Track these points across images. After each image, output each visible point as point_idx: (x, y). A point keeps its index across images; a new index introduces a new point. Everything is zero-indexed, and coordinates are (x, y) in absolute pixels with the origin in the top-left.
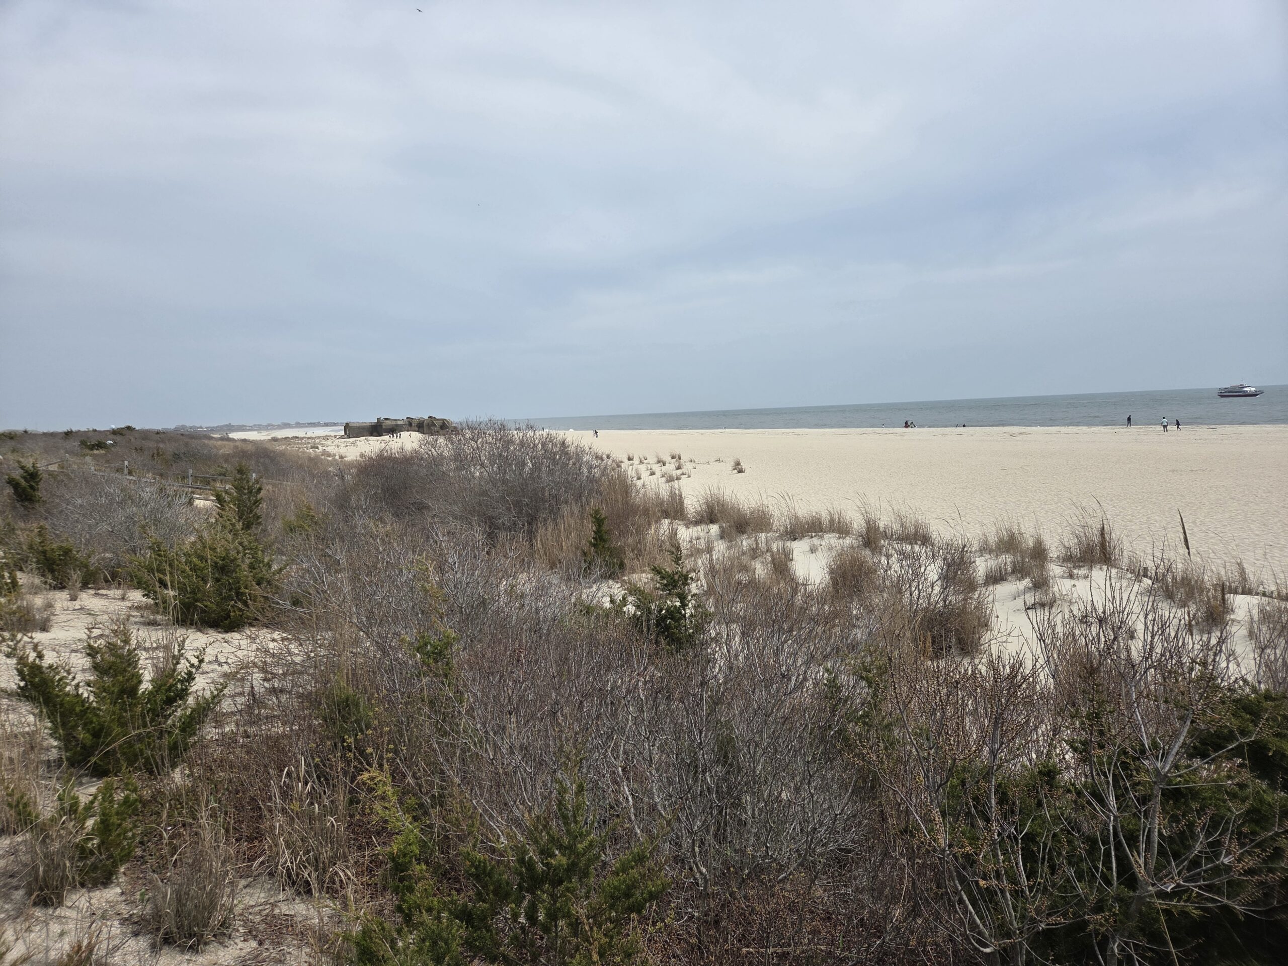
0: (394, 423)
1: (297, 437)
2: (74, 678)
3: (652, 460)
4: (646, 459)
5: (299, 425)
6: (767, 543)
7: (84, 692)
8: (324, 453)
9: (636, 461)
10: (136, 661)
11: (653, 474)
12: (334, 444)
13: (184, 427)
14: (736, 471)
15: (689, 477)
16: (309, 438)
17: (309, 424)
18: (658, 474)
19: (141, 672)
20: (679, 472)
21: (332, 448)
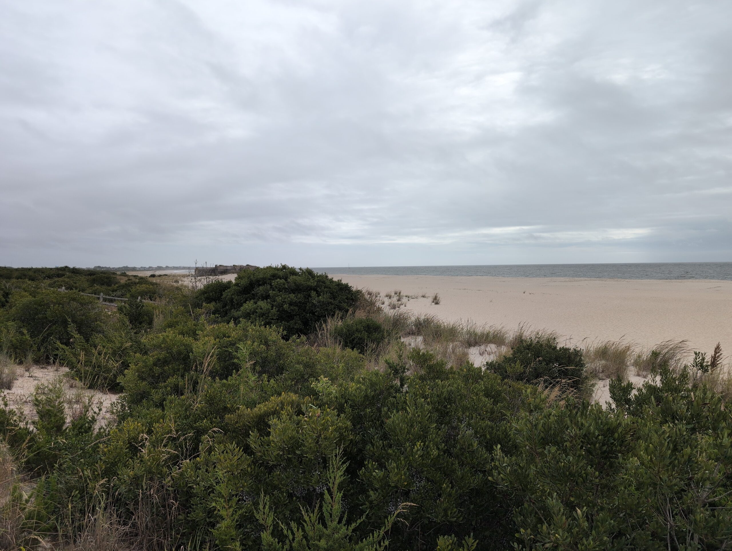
0: (225, 268)
1: (166, 275)
2: (25, 418)
3: (383, 294)
4: (379, 294)
5: (168, 268)
6: (453, 348)
7: (31, 428)
8: (182, 285)
10: (63, 410)
11: (383, 303)
12: (189, 280)
13: (99, 267)
14: (433, 303)
15: (405, 306)
16: (173, 276)
17: (174, 267)
18: (386, 304)
19: (65, 416)
20: (400, 302)
21: (188, 282)
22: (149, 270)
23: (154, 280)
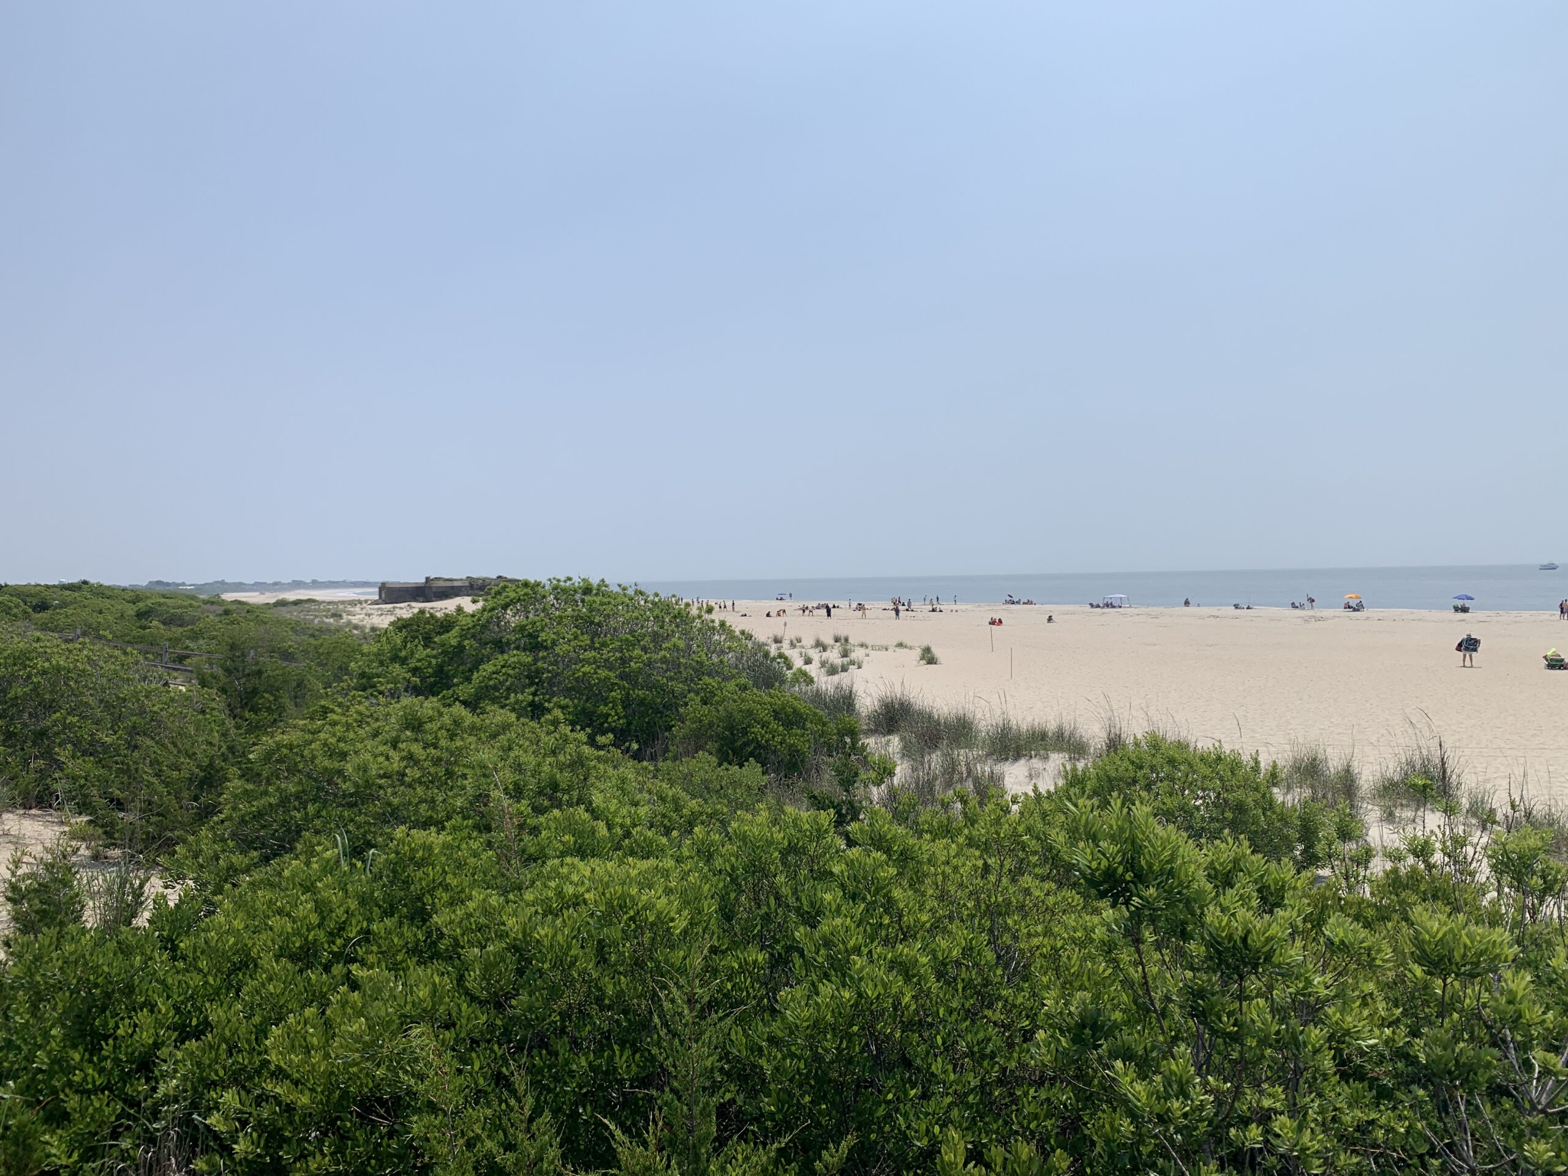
0: (449, 584)
1: (312, 601)
3: (808, 641)
4: (799, 641)
5: (316, 584)
6: (967, 764)
8: (349, 623)
9: (786, 644)
10: (79, 911)
11: (808, 661)
12: (364, 611)
13: (159, 583)
14: (924, 662)
15: (859, 667)
16: (329, 603)
17: (331, 583)
18: (816, 663)
20: (846, 660)
21: (361, 616)
22: (275, 591)
23: (285, 613)
